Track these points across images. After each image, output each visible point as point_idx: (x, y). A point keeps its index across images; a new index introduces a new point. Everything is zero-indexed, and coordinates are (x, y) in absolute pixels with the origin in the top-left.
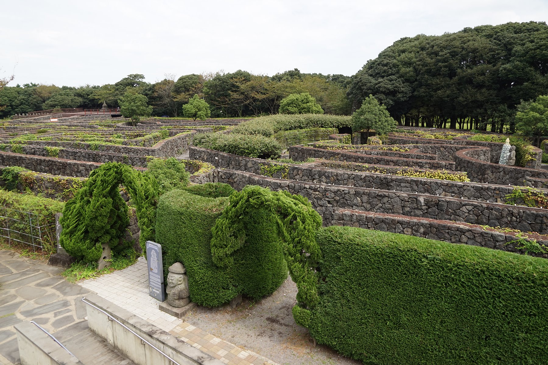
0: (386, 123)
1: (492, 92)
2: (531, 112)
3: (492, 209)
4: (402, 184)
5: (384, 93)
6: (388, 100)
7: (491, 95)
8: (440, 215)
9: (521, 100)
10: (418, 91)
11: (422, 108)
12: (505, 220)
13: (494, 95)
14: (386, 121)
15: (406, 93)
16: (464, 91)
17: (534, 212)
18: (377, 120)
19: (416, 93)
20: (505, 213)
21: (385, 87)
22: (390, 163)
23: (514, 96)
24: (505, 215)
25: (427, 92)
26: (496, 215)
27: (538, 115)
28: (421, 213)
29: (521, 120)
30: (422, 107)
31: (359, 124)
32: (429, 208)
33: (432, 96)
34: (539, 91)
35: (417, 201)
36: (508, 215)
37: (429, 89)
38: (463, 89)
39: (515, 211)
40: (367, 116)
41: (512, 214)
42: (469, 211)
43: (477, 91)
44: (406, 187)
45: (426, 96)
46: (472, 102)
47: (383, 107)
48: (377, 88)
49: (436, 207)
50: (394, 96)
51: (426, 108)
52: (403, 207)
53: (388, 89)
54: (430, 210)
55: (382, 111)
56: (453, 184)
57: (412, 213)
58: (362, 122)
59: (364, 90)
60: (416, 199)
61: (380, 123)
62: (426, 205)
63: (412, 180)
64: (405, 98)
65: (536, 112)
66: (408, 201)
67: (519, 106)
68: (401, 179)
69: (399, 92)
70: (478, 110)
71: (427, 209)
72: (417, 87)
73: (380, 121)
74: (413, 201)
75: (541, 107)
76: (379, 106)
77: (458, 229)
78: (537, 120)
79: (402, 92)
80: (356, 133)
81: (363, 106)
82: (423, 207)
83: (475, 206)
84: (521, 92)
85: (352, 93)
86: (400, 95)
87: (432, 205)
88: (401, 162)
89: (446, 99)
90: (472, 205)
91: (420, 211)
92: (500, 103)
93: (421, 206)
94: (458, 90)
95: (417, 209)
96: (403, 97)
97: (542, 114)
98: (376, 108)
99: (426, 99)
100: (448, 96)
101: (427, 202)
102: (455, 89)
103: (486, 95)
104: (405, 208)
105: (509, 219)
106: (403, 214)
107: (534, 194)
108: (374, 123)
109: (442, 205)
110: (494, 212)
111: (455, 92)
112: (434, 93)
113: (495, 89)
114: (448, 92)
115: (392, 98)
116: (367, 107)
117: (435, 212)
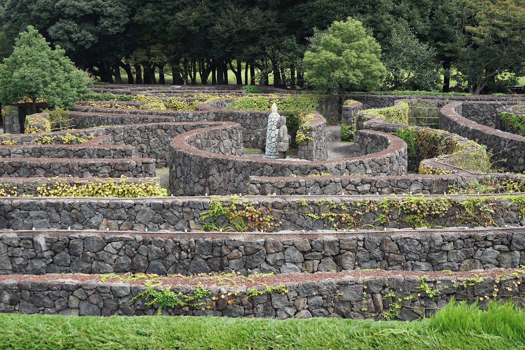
0: (67, 85)
1: (269, 13)
2: (324, 51)
3: (150, 243)
4: (33, 214)
5: (73, 18)
6: (84, 32)
7: (269, 20)
8: (74, 263)
9: (315, 29)
10: (141, 14)
11: (152, 47)
12: (171, 258)
13: (273, 20)
14: (67, 79)
15: (117, 18)
16: (223, 14)
17: (209, 239)
18: (48, 79)
19: (137, 18)
20: (169, 247)
21: (74, 6)
22: (38, 170)
23: (305, 20)
24: (170, 251)
25: (156, 15)
26: (157, 252)
27: (333, 56)
28: (44, 264)
29: (310, 65)
30: (155, 44)
31: (10, 87)
32: (56, 253)
33: (166, 23)
34: (340, 12)
35: (34, 244)
36: (174, 249)
37: (160, 9)
38: (221, 8)
39: (184, 242)
40: (25, 71)
41: (179, 247)
42: (119, 250)
43: (244, 12)
44: (38, 217)
45: (157, 23)
46: (239, 32)
47: (59, 50)
48: (58, 8)
49: (66, 250)
50: (96, 24)
51: (160, 45)
52: (12, 258)
53: (82, 11)
54: (57, 257)
55: (57, 60)
56: (117, 204)
57: (29, 268)
58: (16, 85)
59: (33, 13)
60: (32, 240)
61: (54, 84)
62: (50, 249)
63: (48, 204)
64: (117, 28)
65: (331, 51)
66: (19, 247)
67: (311, 39)
68: (28, 205)
69: (104, 17)
70: (251, 48)
71: (52, 257)
72: (138, 6)
73: (54, 80)
74: (27, 244)
75: (337, 41)
76: (49, 49)
77: (63, 287)
78: (334, 66)
79: (110, 16)
80: (8, 107)
81: (17, 50)
82: (46, 254)
83: (126, 241)
84: (315, 15)
85: (9, 18)
86: (106, 23)
87: (59, 247)
88: (57, 167)
89: (193, 28)
90: (121, 239)
91: (41, 261)
92: (285, 33)
93: (42, 252)
94: (213, 10)
95: (36, 257)
96: (113, 25)
97: (339, 53)
98: (44, 53)
99: (156, 28)
100: (196, 23)
101: (51, 244)
102: (206, 9)
103: (260, 18)
104: (16, 260)
105: (177, 255)
106: (14, 271)
107: (240, 207)
108: (41, 86)
109: (75, 247)
110: (154, 247)
111: (208, 14)
112: (170, 18)
113: (274, 9)
114: (195, 15)
115: (92, 28)
116: (24, 53)
117: (65, 260)
